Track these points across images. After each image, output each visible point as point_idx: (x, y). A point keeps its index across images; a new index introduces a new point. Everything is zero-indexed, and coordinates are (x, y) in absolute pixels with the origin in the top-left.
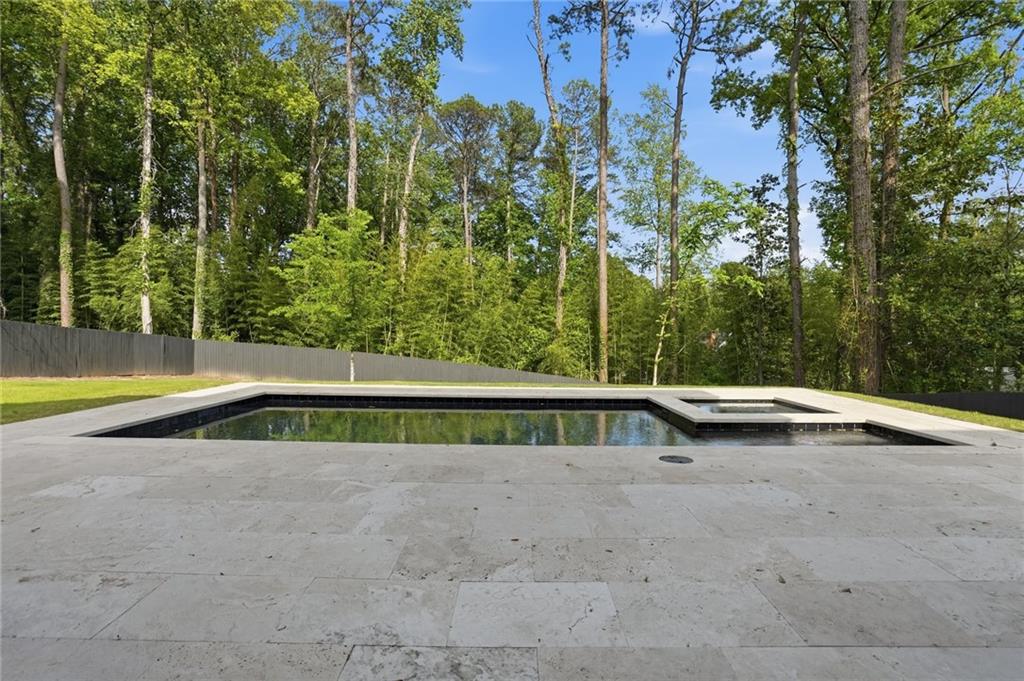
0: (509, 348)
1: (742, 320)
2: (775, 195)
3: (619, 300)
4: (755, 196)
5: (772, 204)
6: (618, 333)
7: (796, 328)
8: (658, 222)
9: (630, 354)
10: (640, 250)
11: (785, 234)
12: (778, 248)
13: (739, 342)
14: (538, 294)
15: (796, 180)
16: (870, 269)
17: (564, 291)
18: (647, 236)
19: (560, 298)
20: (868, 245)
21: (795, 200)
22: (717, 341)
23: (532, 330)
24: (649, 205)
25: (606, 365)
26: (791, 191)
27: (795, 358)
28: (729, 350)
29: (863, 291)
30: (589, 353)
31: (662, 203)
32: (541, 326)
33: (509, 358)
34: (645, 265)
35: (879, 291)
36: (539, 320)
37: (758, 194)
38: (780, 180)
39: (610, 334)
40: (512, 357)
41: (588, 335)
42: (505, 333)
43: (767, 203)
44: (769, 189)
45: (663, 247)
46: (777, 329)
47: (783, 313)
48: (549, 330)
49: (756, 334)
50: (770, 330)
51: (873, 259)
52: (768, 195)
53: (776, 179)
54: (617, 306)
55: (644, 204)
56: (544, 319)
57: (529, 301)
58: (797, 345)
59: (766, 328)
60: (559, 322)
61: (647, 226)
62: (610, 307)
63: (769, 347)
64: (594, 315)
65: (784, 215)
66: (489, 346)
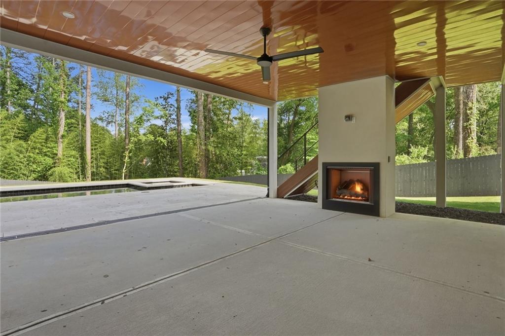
0: (21, 169)
1: (159, 153)
2: (172, 101)
3: (96, 142)
4: (164, 99)
5: (171, 104)
6: (96, 159)
7: (180, 157)
8: (117, 101)
9: (104, 170)
10: (106, 114)
11: (176, 118)
12: (173, 123)
13: (157, 163)
14: (44, 136)
15: (180, 97)
16: (203, 137)
17: (63, 136)
18: (110, 108)
19: (61, 140)
20: (202, 128)
21: (179, 105)
22: (147, 163)
23: (40, 158)
24: (111, 92)
25: (90, 176)
26: (178, 101)
27: (180, 169)
28: (153, 167)
29: (201, 144)
30: (79, 170)
31: (119, 92)
32: (46, 155)
33: (21, 175)
34: (109, 123)
35: (205, 144)
36: (45, 152)
37: (165, 99)
38: (174, 95)
39: (92, 160)
40: (23, 174)
41: (79, 160)
42: (18, 160)
43: (169, 104)
44: (170, 98)
45: (119, 114)
46: (172, 157)
47: (175, 150)
48: (53, 158)
49: (164, 159)
50: (170, 157)
51: (204, 133)
52: (169, 100)
53: (173, 94)
54: (96, 145)
55: (109, 90)
56: (48, 151)
57: (37, 140)
58: (180, 164)
59: (169, 156)
60: (60, 154)
61: (110, 103)
62: (92, 146)
63: (170, 165)
64: (82, 150)
65: (176, 110)
66: (5, 168)
